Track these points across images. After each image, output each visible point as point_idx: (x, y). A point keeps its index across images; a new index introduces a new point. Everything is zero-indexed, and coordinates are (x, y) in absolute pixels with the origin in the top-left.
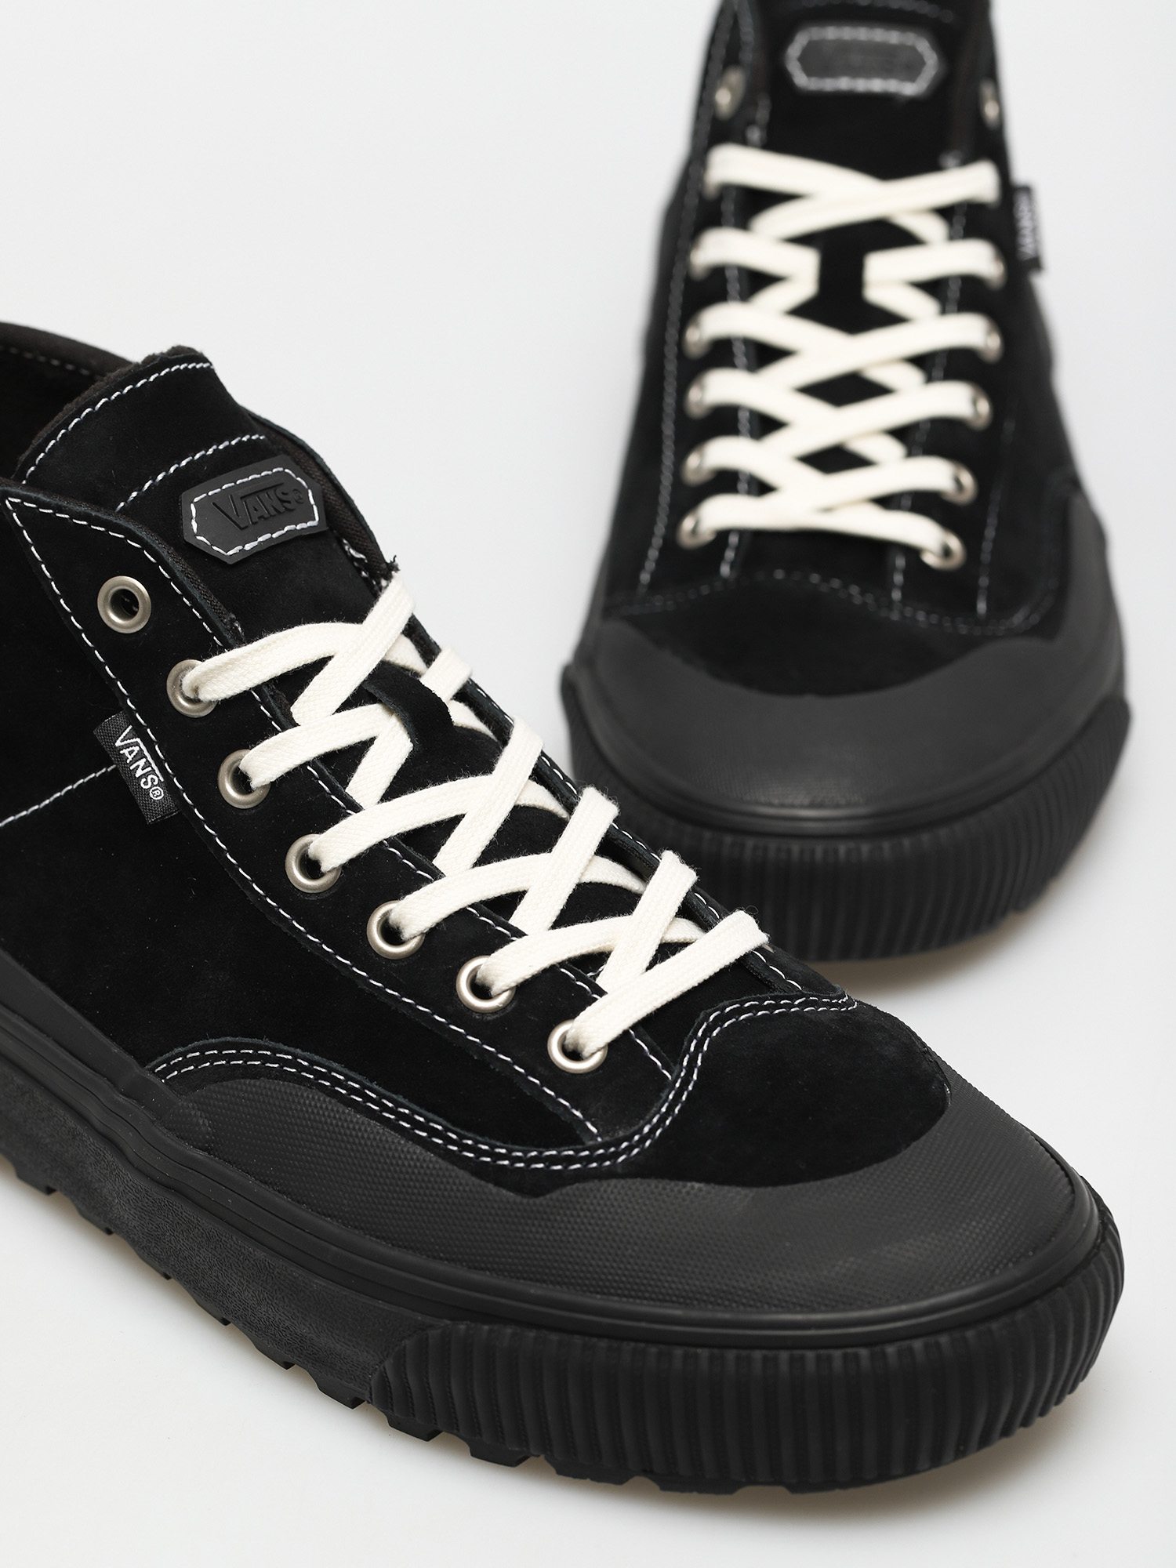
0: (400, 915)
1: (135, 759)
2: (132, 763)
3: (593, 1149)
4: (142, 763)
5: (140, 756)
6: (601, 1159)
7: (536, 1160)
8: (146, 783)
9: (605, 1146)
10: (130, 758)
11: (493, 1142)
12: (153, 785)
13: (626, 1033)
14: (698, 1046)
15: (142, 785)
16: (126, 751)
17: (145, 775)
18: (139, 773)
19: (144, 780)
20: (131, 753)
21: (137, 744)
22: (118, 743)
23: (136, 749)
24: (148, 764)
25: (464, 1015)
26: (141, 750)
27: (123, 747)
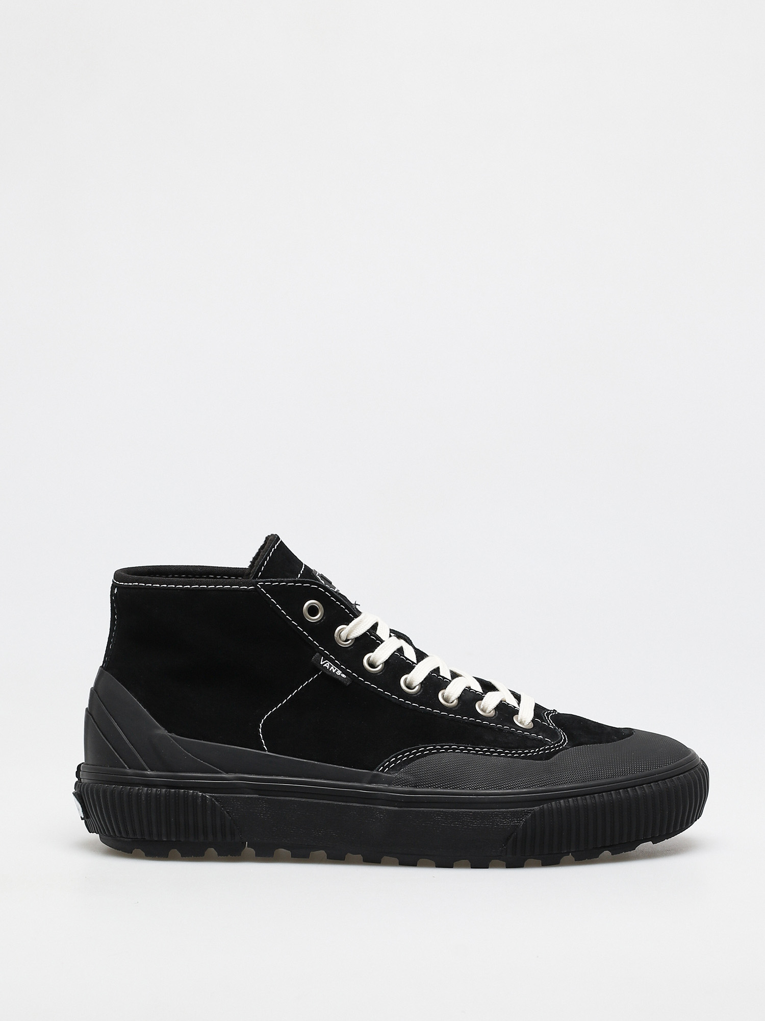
0: (448, 696)
4: (332, 668)
8: (338, 673)
9: (556, 743)
10: (328, 667)
15: (336, 675)
16: (325, 665)
17: (336, 671)
18: (333, 671)
21: (327, 662)
22: (322, 663)
23: (328, 664)
26: (330, 663)
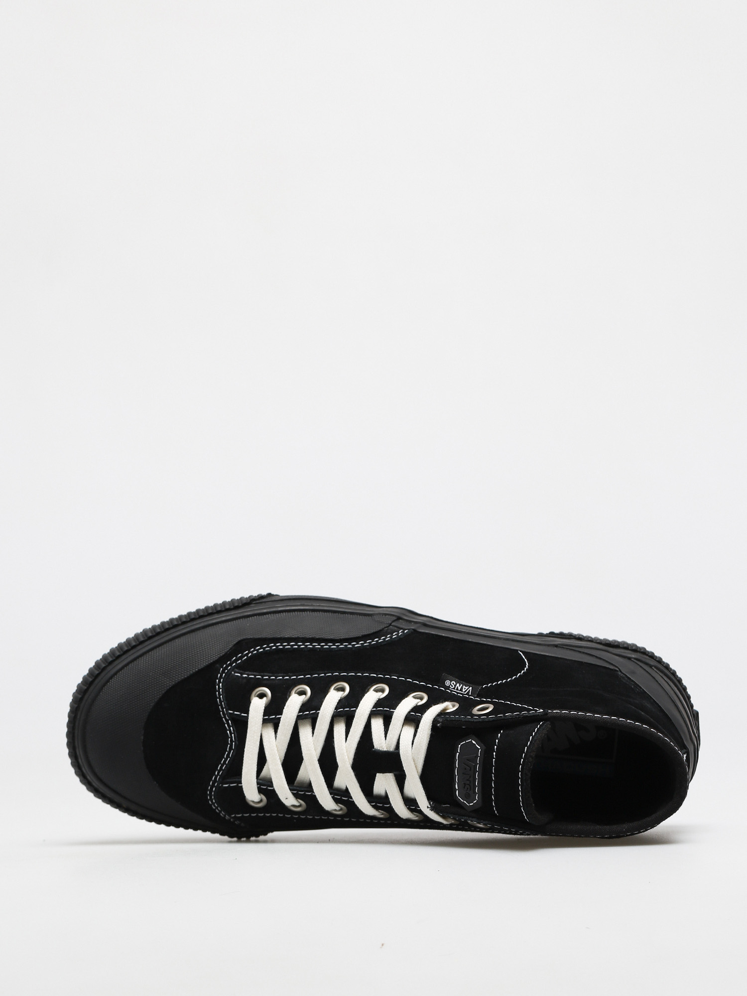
1: (462, 688)
3: (232, 668)
4: (459, 688)
5: (461, 690)
6: (227, 666)
8: (453, 683)
9: (229, 671)
12: (451, 684)
13: (247, 712)
14: (230, 731)
15: (454, 682)
16: (467, 688)
17: (455, 686)
18: (458, 685)
19: (455, 684)
20: (465, 688)
22: (471, 688)
23: (464, 690)
24: (457, 689)
25: (302, 682)
26: (462, 691)
27: (469, 688)
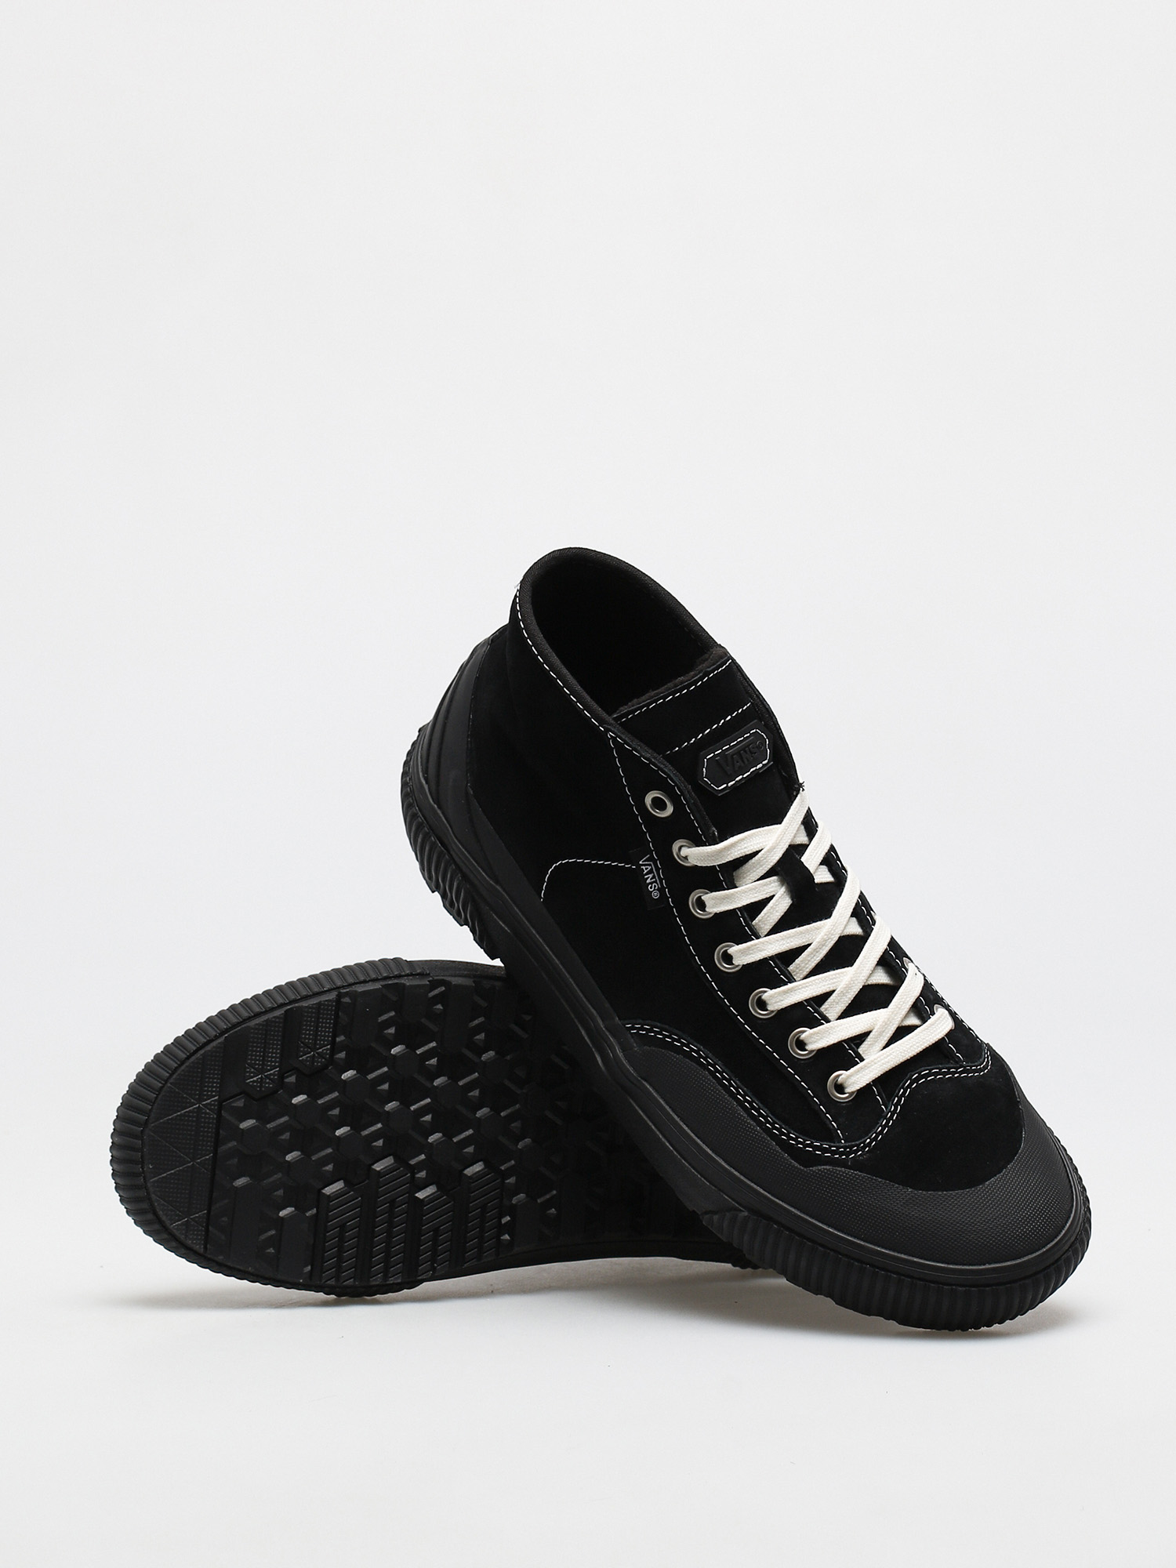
0: (768, 997)
2: (647, 874)
3: (838, 1148)
4: (651, 876)
6: (841, 1154)
7: (808, 1146)
8: (651, 888)
9: (845, 1147)
10: (646, 871)
11: (790, 1130)
12: (654, 890)
15: (649, 888)
16: (644, 868)
17: (651, 883)
18: (649, 881)
19: (650, 885)
20: (646, 869)
21: (650, 865)
22: (641, 863)
23: (649, 868)
24: (654, 877)
26: (652, 869)
27: (643, 865)
